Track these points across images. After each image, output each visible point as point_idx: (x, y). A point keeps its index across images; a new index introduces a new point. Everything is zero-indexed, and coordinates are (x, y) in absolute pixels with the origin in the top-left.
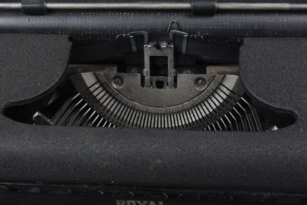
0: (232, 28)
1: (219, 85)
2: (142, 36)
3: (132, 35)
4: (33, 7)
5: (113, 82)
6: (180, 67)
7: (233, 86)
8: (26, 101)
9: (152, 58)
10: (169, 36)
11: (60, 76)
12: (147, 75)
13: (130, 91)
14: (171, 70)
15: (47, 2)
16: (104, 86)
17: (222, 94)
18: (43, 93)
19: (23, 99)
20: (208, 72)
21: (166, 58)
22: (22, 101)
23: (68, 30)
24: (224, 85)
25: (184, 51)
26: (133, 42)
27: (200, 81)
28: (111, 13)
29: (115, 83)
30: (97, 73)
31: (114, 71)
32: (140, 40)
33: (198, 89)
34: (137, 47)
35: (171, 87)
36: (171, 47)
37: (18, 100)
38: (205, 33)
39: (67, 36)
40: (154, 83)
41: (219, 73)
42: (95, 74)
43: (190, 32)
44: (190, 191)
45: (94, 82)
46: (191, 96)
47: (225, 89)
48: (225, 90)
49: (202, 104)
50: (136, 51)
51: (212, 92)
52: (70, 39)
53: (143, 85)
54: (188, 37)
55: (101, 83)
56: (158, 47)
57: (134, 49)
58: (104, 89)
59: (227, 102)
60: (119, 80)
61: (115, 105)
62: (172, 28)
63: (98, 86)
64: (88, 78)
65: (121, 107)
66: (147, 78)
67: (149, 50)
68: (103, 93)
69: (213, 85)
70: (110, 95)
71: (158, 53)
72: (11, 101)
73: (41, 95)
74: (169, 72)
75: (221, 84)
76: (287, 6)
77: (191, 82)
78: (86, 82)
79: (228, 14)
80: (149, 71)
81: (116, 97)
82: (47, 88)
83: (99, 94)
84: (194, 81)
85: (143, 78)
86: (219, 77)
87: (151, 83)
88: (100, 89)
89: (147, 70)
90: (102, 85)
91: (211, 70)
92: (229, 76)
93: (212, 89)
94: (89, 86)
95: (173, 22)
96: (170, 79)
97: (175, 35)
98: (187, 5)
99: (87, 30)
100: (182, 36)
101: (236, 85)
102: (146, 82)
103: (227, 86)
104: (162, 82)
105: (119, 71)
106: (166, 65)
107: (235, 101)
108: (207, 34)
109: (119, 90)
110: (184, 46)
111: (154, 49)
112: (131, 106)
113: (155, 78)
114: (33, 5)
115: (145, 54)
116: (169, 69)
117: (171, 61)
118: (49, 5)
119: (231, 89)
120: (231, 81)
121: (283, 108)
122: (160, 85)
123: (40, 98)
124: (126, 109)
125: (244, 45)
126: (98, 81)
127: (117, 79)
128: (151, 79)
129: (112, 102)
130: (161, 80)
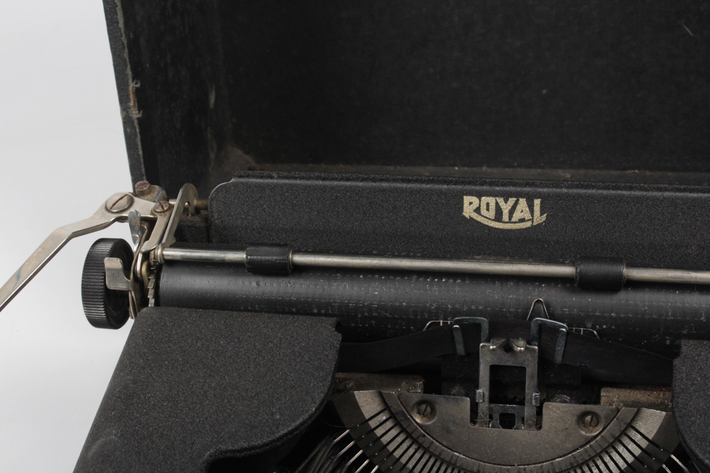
0: (655, 317)
1: (626, 429)
2: (478, 326)
3: (456, 322)
4: (268, 261)
5: (415, 410)
6: (549, 389)
7: (655, 431)
8: (251, 448)
9: (494, 369)
10: (529, 328)
11: (318, 402)
12: (484, 401)
13: (448, 431)
14: (532, 395)
15: (294, 253)
16: (398, 419)
17: (632, 446)
18: (286, 435)
19: (246, 445)
20: (603, 400)
21: (523, 370)
22: (245, 449)
23: (332, 307)
24: (637, 427)
25: (559, 358)
26: (458, 337)
27: (588, 418)
28: (418, 278)
29: (419, 413)
30: (385, 391)
31: (415, 390)
32: (472, 333)
33: (583, 433)
34: (465, 346)
35: (530, 426)
36: (534, 350)
37: (236, 447)
38: (601, 326)
39: (333, 320)
40: (496, 416)
41: (627, 405)
42: (381, 395)
43: (572, 321)
45: (379, 409)
46: (569, 446)
47: (639, 436)
48: (638, 438)
49: (591, 464)
50: (463, 354)
51: (612, 440)
52: (338, 327)
53: (473, 420)
54: (568, 333)
55: (391, 412)
56: (508, 348)
57: (460, 349)
58: (397, 424)
59: (642, 463)
60: (428, 408)
61: (418, 456)
62: (536, 313)
63: (384, 418)
64: (367, 402)
65: (428, 461)
66: (484, 406)
67: (489, 352)
68: (394, 432)
69: (614, 427)
70: (409, 436)
71: (508, 361)
72: (224, 448)
73: (281, 438)
74: (527, 397)
75: (630, 425)
77: (571, 421)
78: (362, 409)
79: (647, 289)
80: (487, 394)
81: (421, 440)
82: (293, 425)
83: (387, 433)
84: (575, 418)
85: (474, 407)
86: (627, 412)
87: (491, 417)
88: (389, 424)
89: (483, 390)
90: (392, 416)
91: (611, 397)
92: (647, 412)
93: (612, 436)
94: (367, 416)
95: (539, 301)
96: (528, 411)
97: (542, 326)
98: (567, 270)
99: (370, 308)
100: (555, 330)
101: (663, 430)
102: (480, 414)
103: (642, 431)
104: (513, 415)
105: (427, 390)
107: (659, 461)
108: (604, 327)
109: (426, 426)
110: (560, 349)
111: (501, 352)
112: (448, 459)
113: (498, 408)
114: (267, 258)
115: (481, 360)
116: (527, 391)
117: (532, 377)
118: (299, 259)
119: (650, 438)
120: (651, 422)
122: (508, 422)
123: (279, 444)
124: (438, 464)
125: (682, 356)
126: (386, 407)
127: (423, 407)
128: (490, 409)
129: (411, 451)
130: (510, 412)
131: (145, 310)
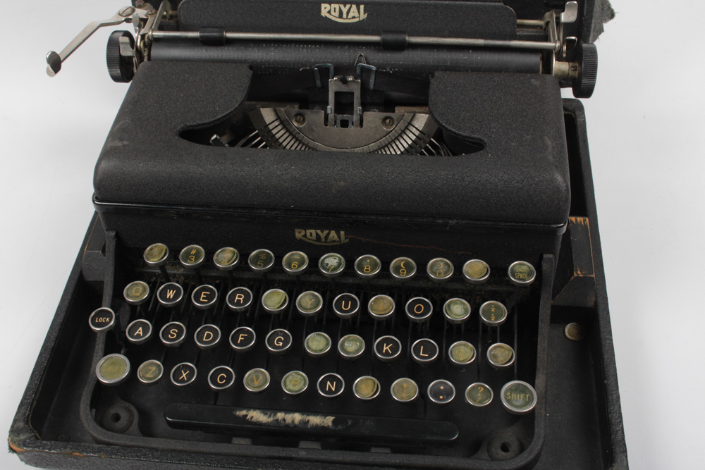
0: (423, 63)
1: (408, 125)
2: (328, 69)
3: (316, 67)
4: (212, 36)
5: (294, 120)
6: (366, 106)
7: (423, 125)
8: (203, 124)
9: (337, 94)
10: (356, 70)
11: (240, 102)
12: (331, 113)
13: (312, 130)
14: (358, 108)
15: (226, 32)
16: (284, 124)
17: (411, 135)
18: (222, 118)
19: (200, 122)
20: (396, 111)
21: (352, 94)
22: (200, 125)
24: (414, 124)
25: (371, 86)
26: (318, 76)
27: (388, 121)
28: (295, 46)
29: (296, 121)
30: (277, 109)
31: (295, 109)
32: (325, 73)
33: (385, 129)
34: (321, 82)
35: (356, 126)
36: (358, 82)
37: (195, 124)
38: (394, 69)
39: (248, 65)
40: (338, 122)
41: (407, 112)
42: (275, 111)
43: (378, 66)
44: (373, 217)
45: (274, 119)
46: (378, 136)
47: (415, 129)
48: (414, 130)
49: (389, 146)
50: (320, 86)
51: (400, 132)
52: (251, 68)
53: (326, 125)
54: (376, 71)
55: (281, 120)
56: (344, 81)
57: (318, 83)
58: (284, 127)
59: (417, 144)
60: (300, 117)
62: (359, 62)
63: (277, 124)
64: (268, 114)
65: (301, 148)
66: (331, 116)
67: (334, 85)
68: (283, 132)
69: (401, 125)
70: (291, 134)
71: (344, 88)
72: (188, 124)
73: (219, 119)
74: (355, 109)
75: (410, 124)
76: (481, 42)
77: (379, 122)
78: (265, 118)
79: (419, 49)
80: (333, 108)
81: (297, 136)
82: (226, 113)
83: (279, 132)
84: (381, 121)
85: (326, 116)
86: (408, 116)
87: (335, 122)
88: (280, 127)
89: (330, 107)
90: (282, 123)
91: (399, 110)
92: (419, 115)
93: (400, 129)
94: (268, 123)
95: (361, 55)
96: (355, 118)
97: (363, 68)
98: (376, 38)
99: (269, 63)
100: (369, 70)
101: (427, 125)
102: (329, 120)
103: (416, 126)
104: (347, 121)
105: (301, 108)
106: (352, 104)
107: (425, 142)
108: (397, 69)
109: (301, 128)
110: (372, 81)
111: (340, 83)
112: (312, 146)
113: (340, 117)
114: (211, 34)
115: (330, 89)
116: (355, 106)
117: (357, 98)
118: (229, 35)
119: (420, 129)
120: (421, 120)
121: (473, 136)
122: (345, 124)
123: (218, 122)
125: (435, 78)
126: (278, 118)
127: (299, 117)
128: (335, 117)
129: (292, 142)
130: (346, 119)
131: (142, 64)
